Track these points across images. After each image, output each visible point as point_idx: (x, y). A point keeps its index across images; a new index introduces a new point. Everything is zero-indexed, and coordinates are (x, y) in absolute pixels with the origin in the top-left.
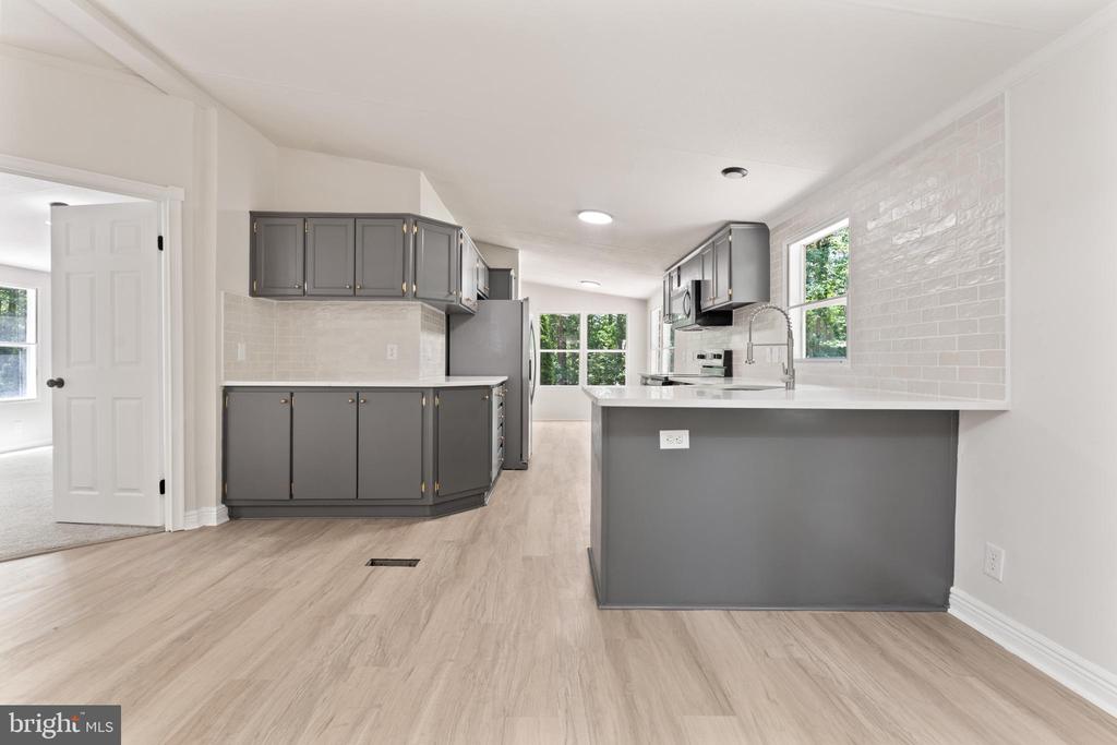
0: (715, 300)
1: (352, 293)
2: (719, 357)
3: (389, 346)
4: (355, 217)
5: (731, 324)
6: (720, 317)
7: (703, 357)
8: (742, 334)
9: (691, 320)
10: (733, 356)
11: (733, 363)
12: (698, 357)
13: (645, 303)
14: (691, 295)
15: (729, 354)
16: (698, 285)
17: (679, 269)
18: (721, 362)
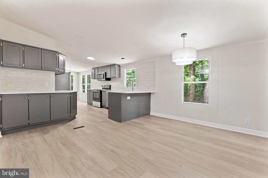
0: (108, 76)
1: (41, 69)
2: (109, 86)
3: (46, 83)
4: (42, 49)
5: (110, 80)
6: (109, 79)
7: (103, 86)
8: (112, 82)
9: (104, 79)
10: (111, 86)
11: (111, 87)
12: (102, 86)
13: (78, 73)
14: (104, 75)
15: (110, 86)
16: (106, 73)
17: (98, 69)
18: (109, 87)
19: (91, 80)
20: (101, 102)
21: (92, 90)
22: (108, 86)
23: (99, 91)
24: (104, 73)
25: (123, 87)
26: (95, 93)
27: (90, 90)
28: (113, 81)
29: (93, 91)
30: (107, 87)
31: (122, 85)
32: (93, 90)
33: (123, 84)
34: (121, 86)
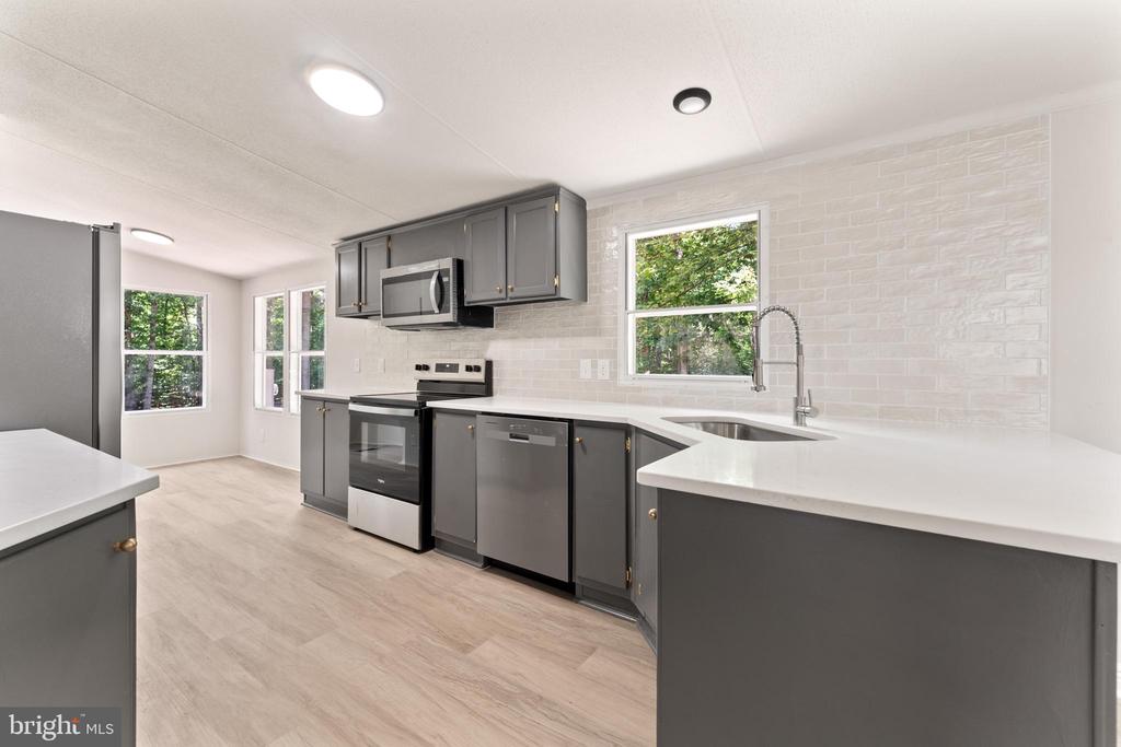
0: (474, 295)
2: (478, 369)
5: (492, 327)
6: (477, 316)
7: (426, 368)
8: (505, 338)
9: (449, 317)
10: (495, 369)
11: (495, 377)
12: (418, 368)
13: (238, 283)
14: (450, 280)
15: (489, 364)
16: (459, 265)
17: (389, 238)
18: (480, 377)
19: (331, 322)
20: (425, 500)
21: (345, 402)
22: (469, 369)
23: (410, 412)
24: (447, 263)
25: (614, 375)
26: (365, 426)
27: (325, 400)
28: (509, 333)
29: (352, 407)
30: (463, 375)
31: (604, 363)
32: (355, 400)
33: (613, 354)
34: (594, 365)
